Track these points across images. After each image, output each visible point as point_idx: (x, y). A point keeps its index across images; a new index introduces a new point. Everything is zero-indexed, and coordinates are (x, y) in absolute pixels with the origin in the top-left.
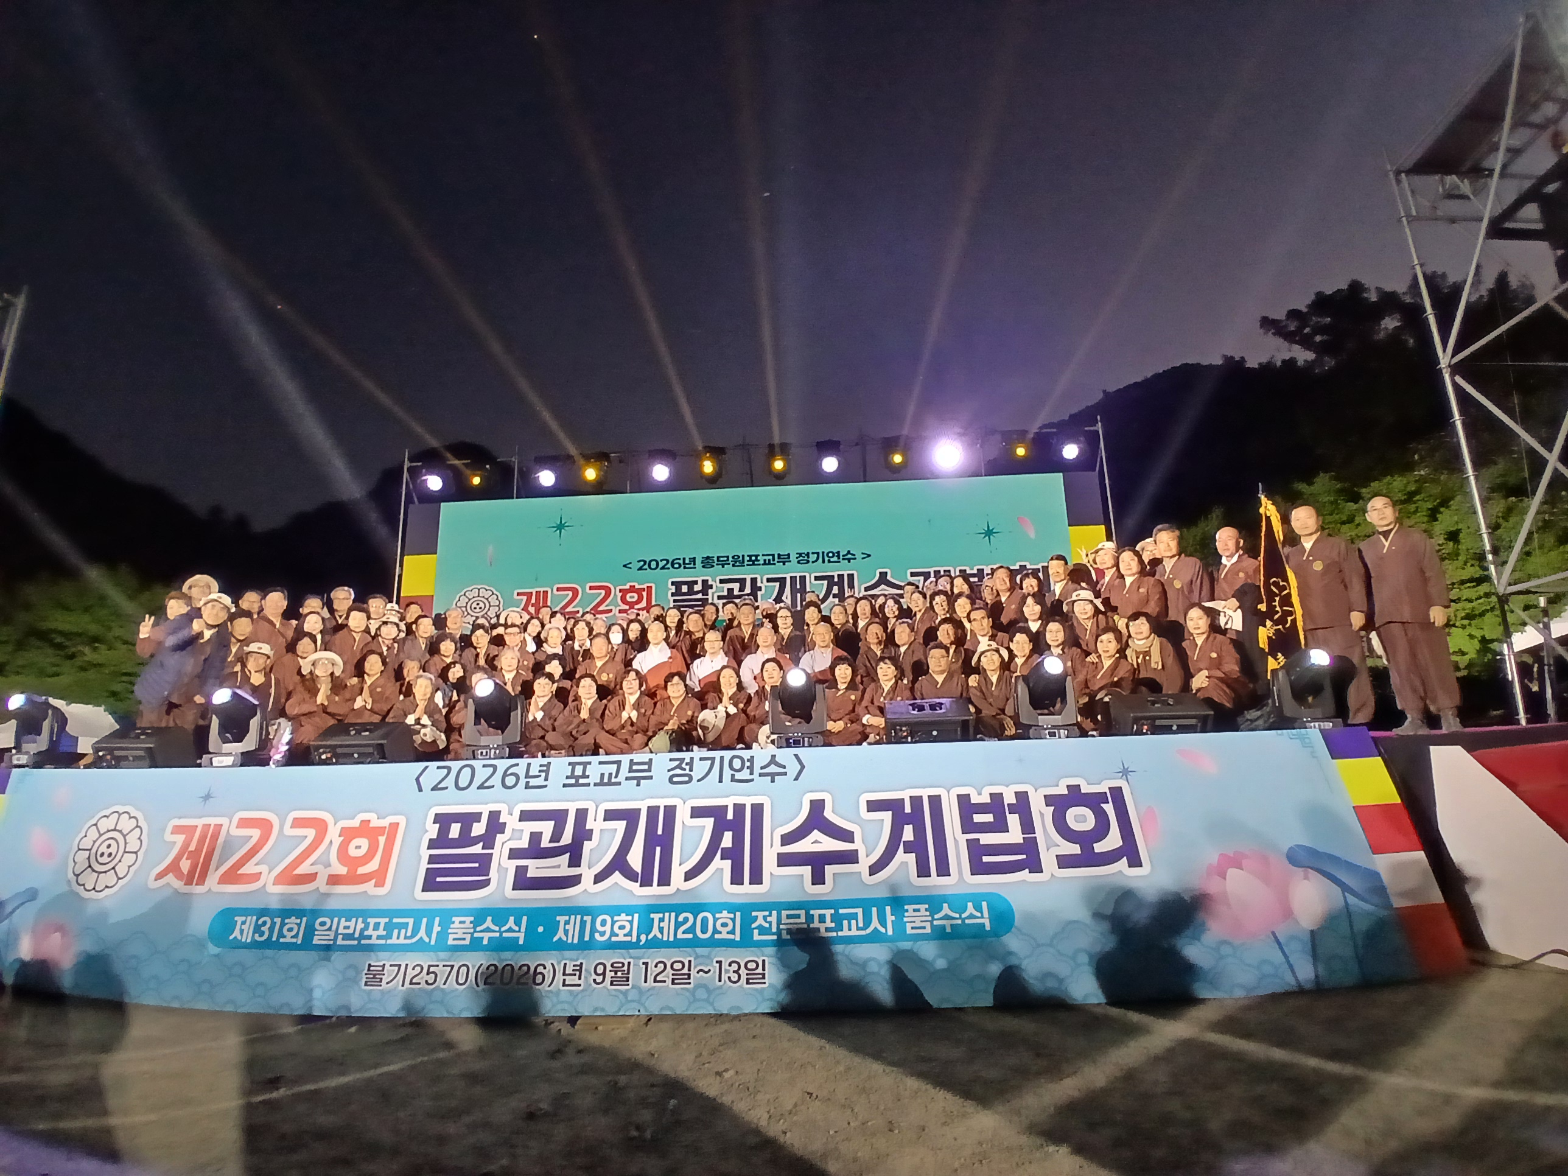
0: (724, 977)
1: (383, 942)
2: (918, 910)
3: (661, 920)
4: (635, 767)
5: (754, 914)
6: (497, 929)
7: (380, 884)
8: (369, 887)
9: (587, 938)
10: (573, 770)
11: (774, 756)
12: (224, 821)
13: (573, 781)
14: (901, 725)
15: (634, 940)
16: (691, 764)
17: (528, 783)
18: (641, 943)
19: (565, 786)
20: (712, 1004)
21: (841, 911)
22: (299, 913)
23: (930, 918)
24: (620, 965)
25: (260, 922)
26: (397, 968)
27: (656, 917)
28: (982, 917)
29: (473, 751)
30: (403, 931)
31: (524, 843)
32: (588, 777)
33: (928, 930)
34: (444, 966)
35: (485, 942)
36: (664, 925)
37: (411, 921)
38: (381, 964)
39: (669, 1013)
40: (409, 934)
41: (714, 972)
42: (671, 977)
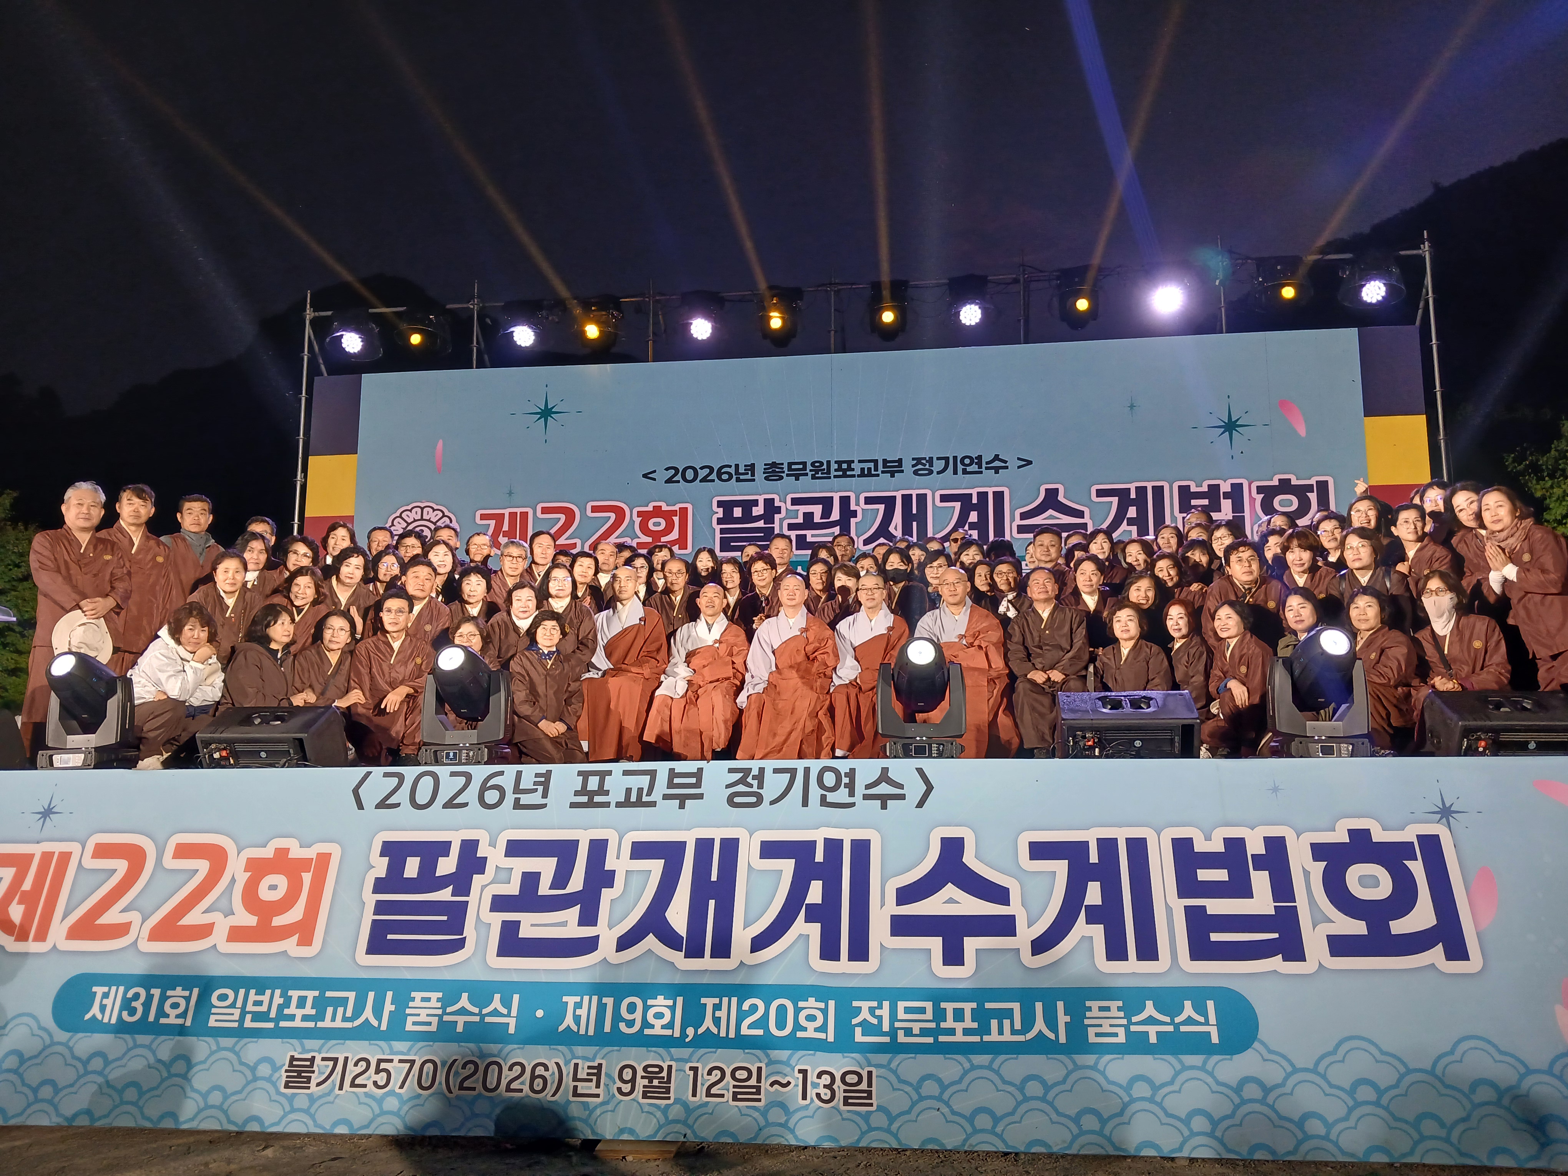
0: (811, 1093)
1: (311, 1024)
2: (1108, 1009)
3: (717, 1007)
4: (676, 781)
5: (855, 1004)
6: (476, 1010)
7: (306, 940)
8: (290, 945)
9: (607, 1029)
10: (585, 783)
11: (885, 770)
12: (74, 848)
13: (585, 799)
14: (1082, 729)
15: (677, 1034)
16: (760, 776)
17: (517, 800)
18: (687, 1040)
19: (573, 805)
20: (792, 1131)
21: (988, 1005)
22: (187, 982)
23: (1124, 1022)
24: (657, 1070)
25: (130, 995)
26: (331, 1063)
27: (709, 1002)
28: (1207, 1023)
29: (435, 752)
30: (340, 1010)
31: (513, 888)
32: (607, 793)
33: (1121, 1039)
34: (401, 1061)
35: (460, 1028)
36: (722, 1014)
37: (351, 995)
38: (309, 1056)
39: (730, 1141)
40: (349, 1014)
41: (796, 1085)
42: (732, 1090)
